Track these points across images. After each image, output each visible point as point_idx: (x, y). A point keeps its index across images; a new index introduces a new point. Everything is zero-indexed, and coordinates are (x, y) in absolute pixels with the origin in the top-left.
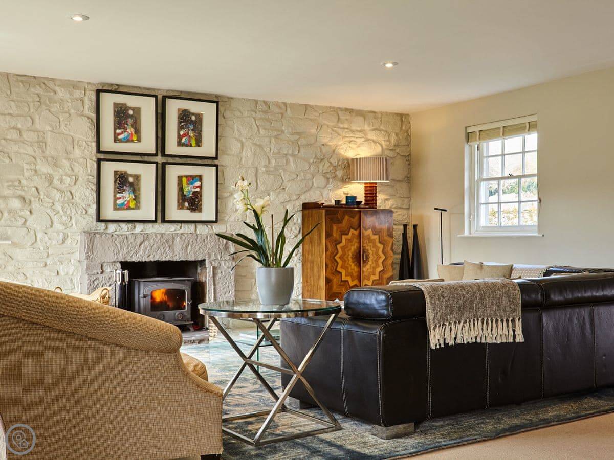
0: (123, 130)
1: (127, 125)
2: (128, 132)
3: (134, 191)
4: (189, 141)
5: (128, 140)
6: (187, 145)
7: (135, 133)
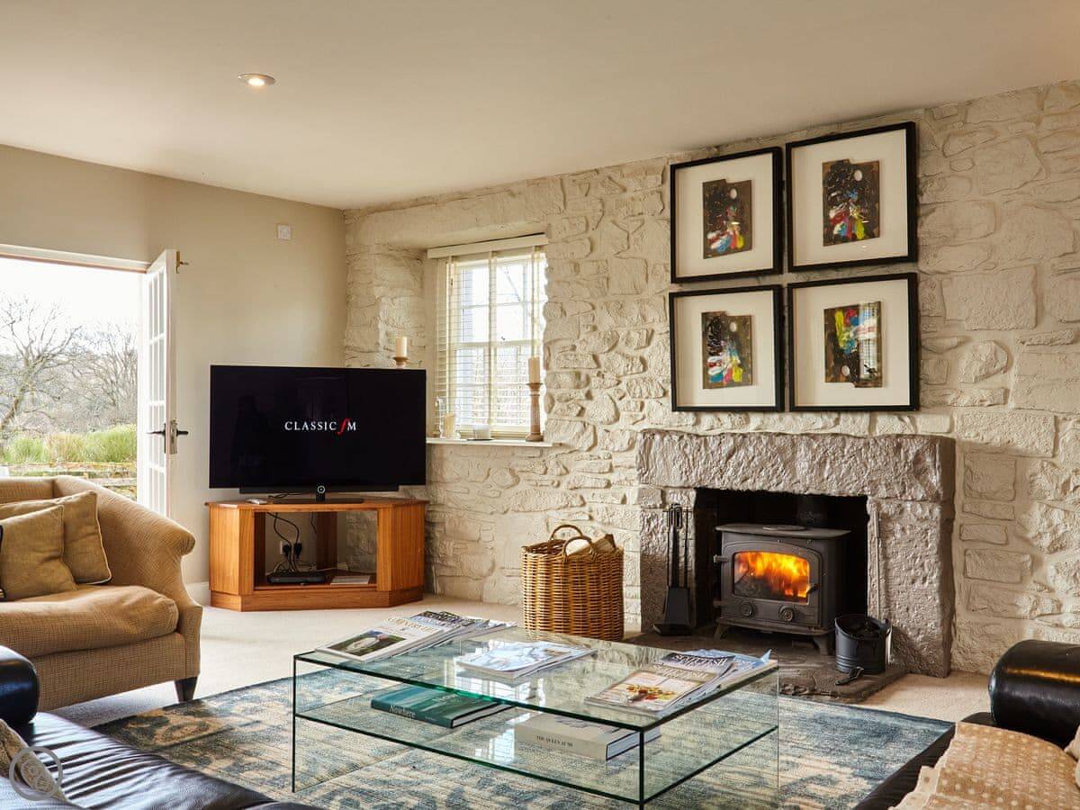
0: (718, 232)
1: (727, 220)
2: (728, 233)
3: (739, 350)
4: (851, 228)
5: (729, 250)
6: (845, 240)
7: (741, 233)
